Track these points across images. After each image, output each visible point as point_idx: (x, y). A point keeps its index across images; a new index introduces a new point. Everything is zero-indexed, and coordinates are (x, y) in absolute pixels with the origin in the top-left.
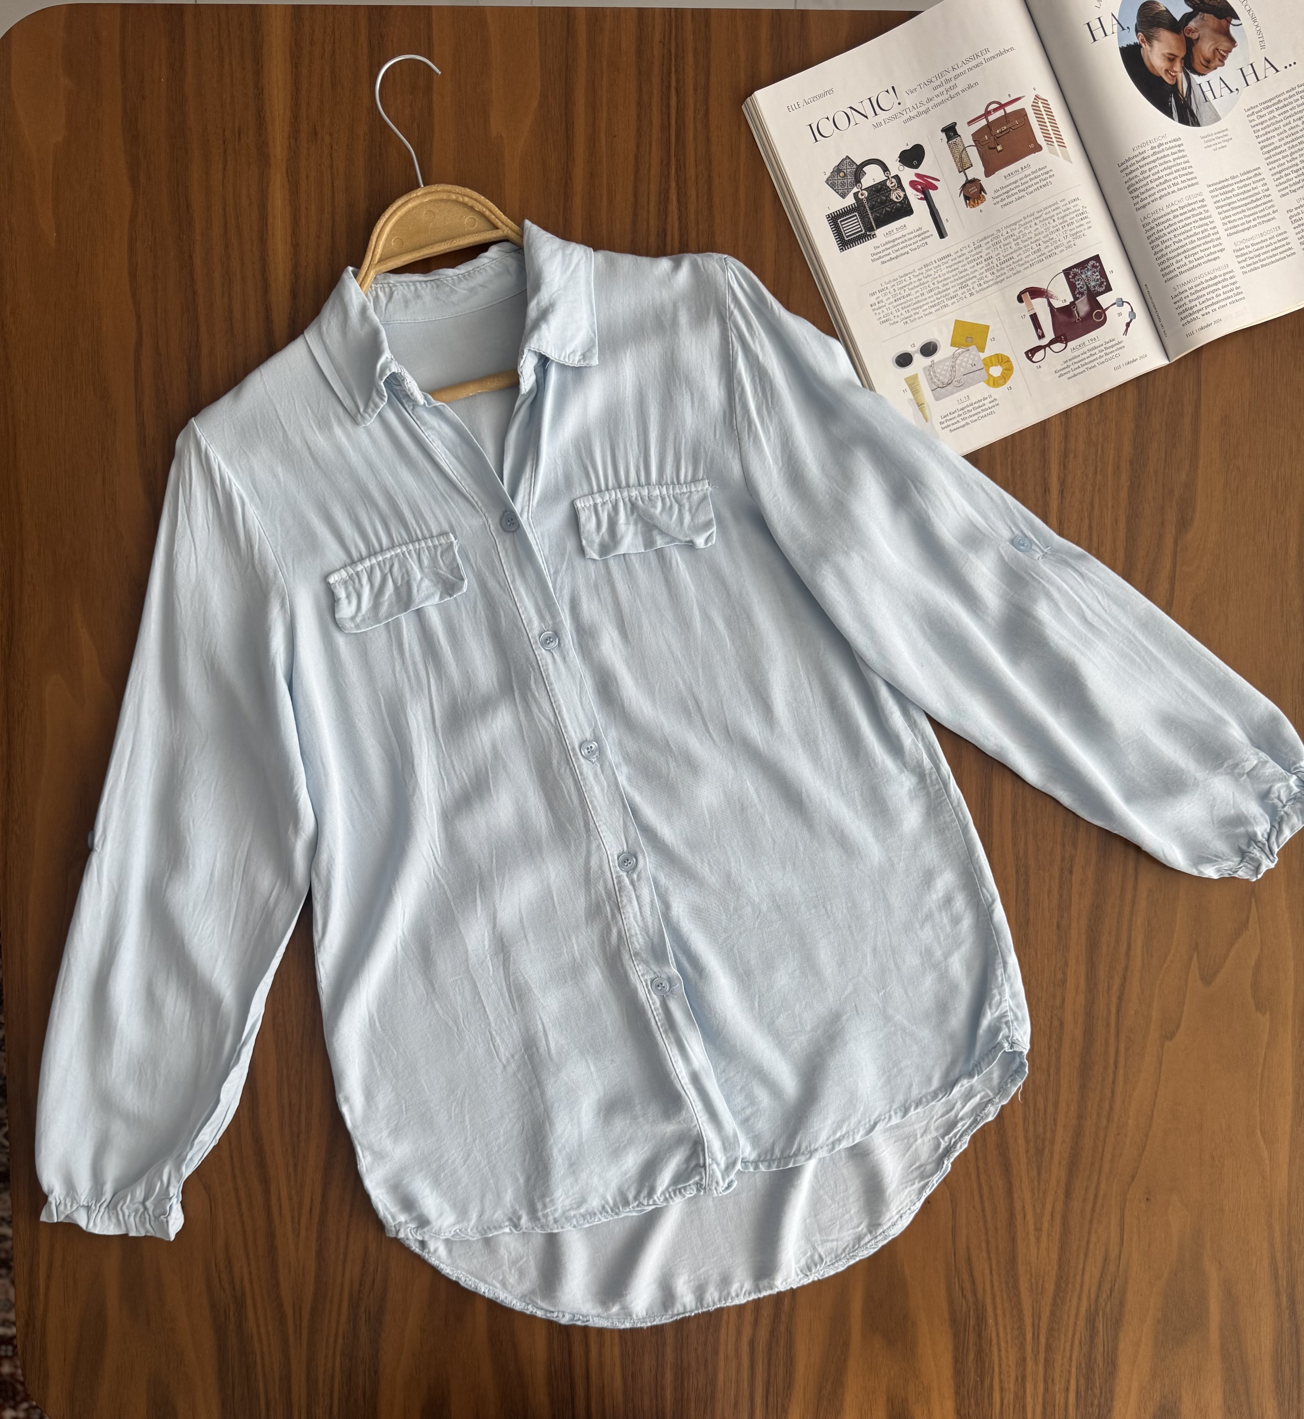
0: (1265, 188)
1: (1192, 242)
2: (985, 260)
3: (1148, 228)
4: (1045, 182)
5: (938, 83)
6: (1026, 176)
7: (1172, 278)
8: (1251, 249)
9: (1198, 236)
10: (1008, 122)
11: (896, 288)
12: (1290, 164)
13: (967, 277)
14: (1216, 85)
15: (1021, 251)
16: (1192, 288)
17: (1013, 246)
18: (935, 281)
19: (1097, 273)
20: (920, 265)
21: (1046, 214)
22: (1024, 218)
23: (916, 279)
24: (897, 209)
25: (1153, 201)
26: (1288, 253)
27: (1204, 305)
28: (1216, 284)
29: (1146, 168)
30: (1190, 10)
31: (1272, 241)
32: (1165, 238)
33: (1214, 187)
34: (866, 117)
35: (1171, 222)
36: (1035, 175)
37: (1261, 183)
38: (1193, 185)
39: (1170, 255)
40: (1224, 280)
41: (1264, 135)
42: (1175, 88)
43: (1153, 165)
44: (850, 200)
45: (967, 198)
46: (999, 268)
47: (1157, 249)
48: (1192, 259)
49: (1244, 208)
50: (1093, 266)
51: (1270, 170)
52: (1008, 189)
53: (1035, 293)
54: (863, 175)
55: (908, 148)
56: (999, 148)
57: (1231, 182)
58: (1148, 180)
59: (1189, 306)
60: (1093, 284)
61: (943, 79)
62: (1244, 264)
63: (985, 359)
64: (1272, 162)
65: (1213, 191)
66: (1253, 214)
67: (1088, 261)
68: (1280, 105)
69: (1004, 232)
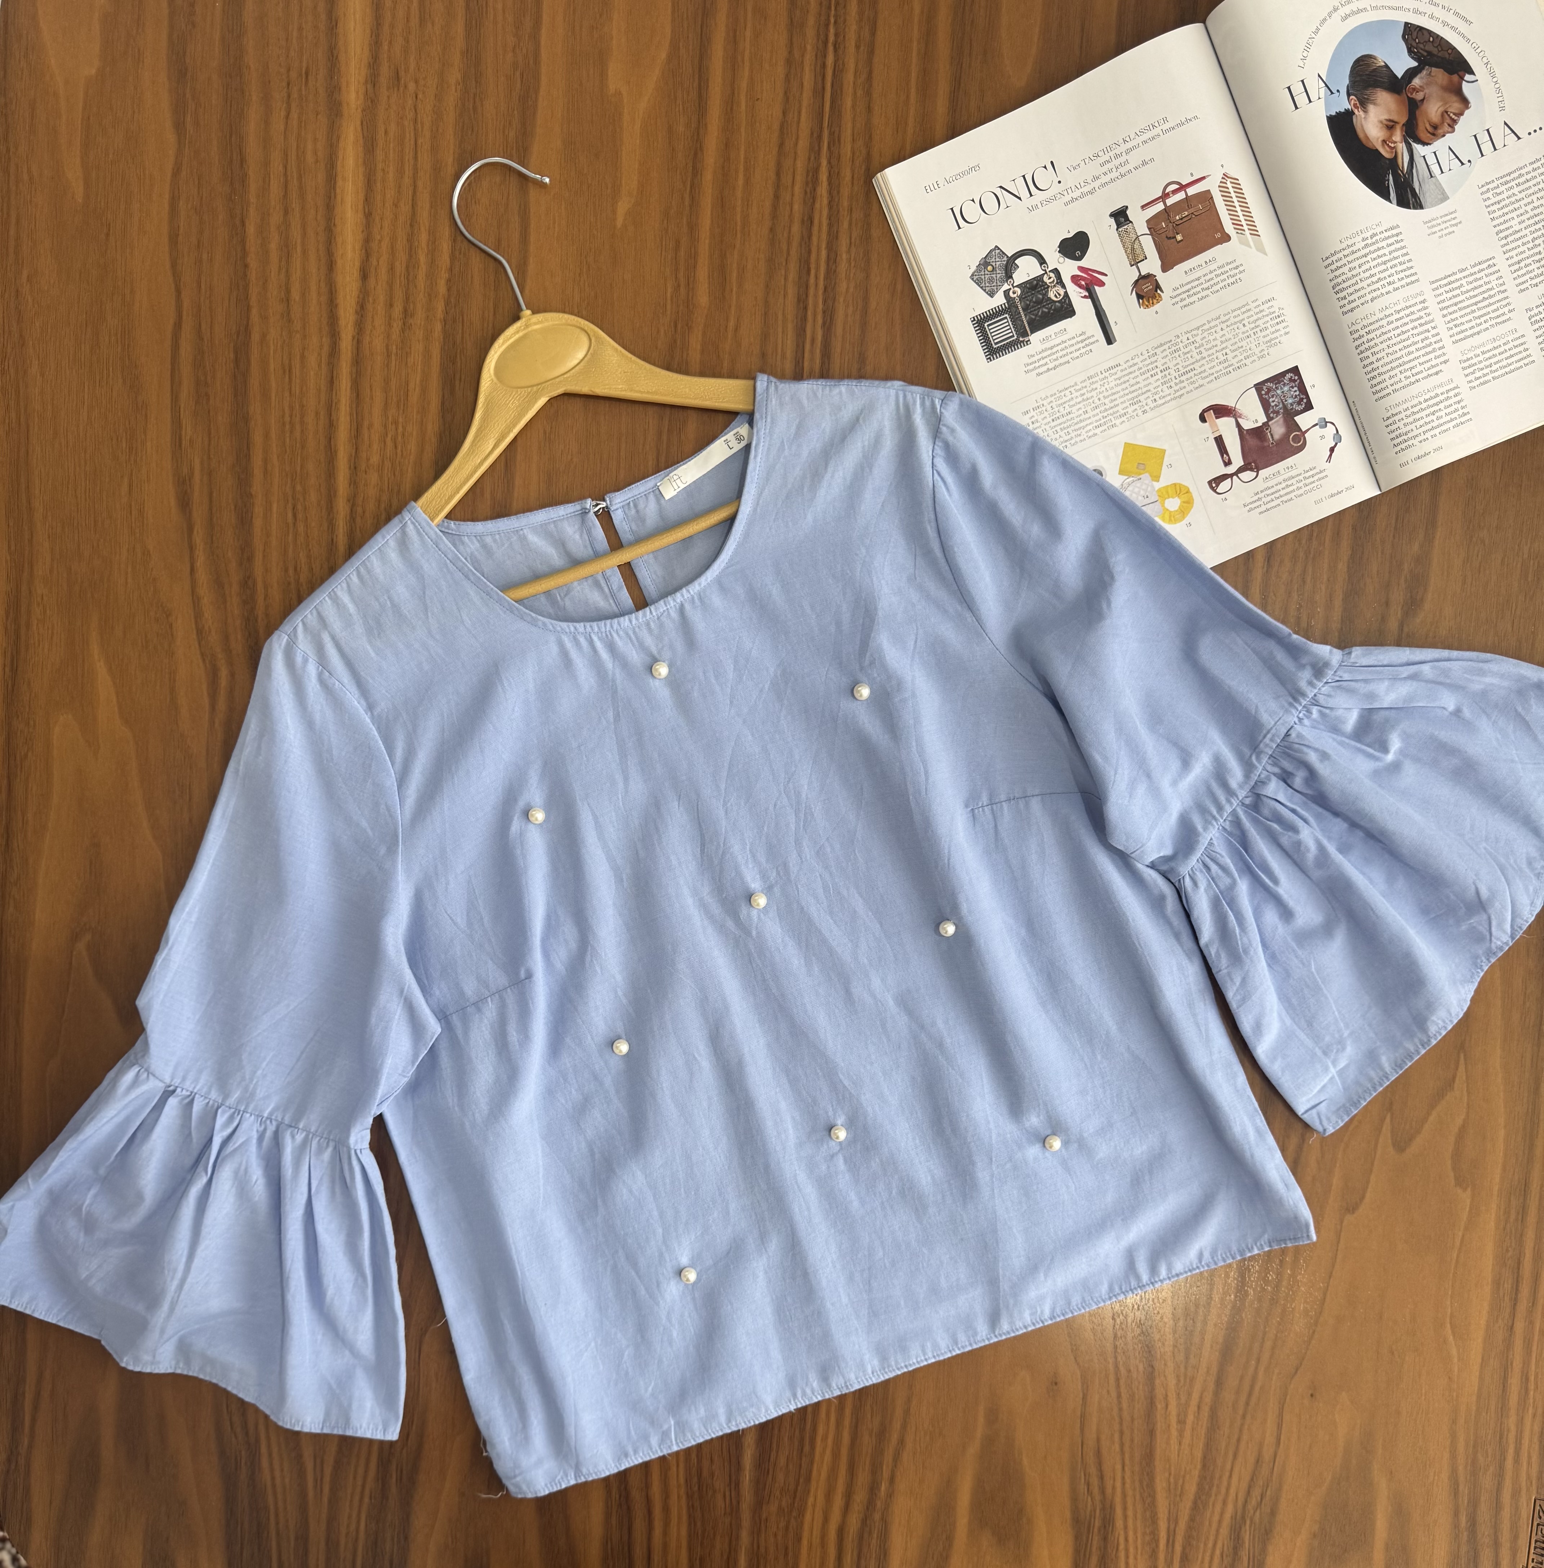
0: (1501, 281)
1: (1409, 353)
2: (1161, 371)
3: (1356, 336)
4: (1233, 279)
5: (1107, 158)
6: (1211, 272)
7: (1384, 397)
8: (1481, 358)
9: (1417, 346)
10: (1190, 206)
11: (1054, 404)
12: (1531, 252)
13: (1140, 392)
14: (1445, 157)
15: (1203, 362)
16: (1406, 409)
17: (1195, 354)
18: (1101, 396)
19: (1296, 389)
20: (1083, 376)
21: (1235, 317)
22: (1209, 322)
23: (1078, 394)
24: (1055, 310)
25: (1362, 304)
26: (1526, 361)
27: (1421, 430)
28: (1437, 404)
29: (1356, 264)
30: (1415, 64)
31: (1507, 347)
32: (1376, 349)
33: (1439, 283)
34: (1020, 198)
35: (1382, 330)
36: (1222, 270)
37: (1496, 275)
38: (1412, 282)
39: (1381, 370)
40: (1446, 398)
41: (1499, 217)
42: (1393, 163)
43: (1364, 259)
44: (999, 300)
45: (1139, 297)
46: (1177, 381)
47: (1366, 362)
48: (1408, 373)
49: (1475, 307)
50: (1291, 380)
51: (1507, 259)
52: (1189, 286)
53: (1221, 411)
54: (1015, 269)
55: (1069, 236)
56: (1179, 237)
57: (1457, 276)
58: (1356, 279)
59: (1404, 430)
60: (1290, 401)
61: (1112, 154)
62: (1471, 377)
63: (1159, 490)
64: (1510, 250)
65: (1437, 289)
66: (1485, 315)
67: (1283, 374)
68: (1521, 180)
69: (1183, 338)
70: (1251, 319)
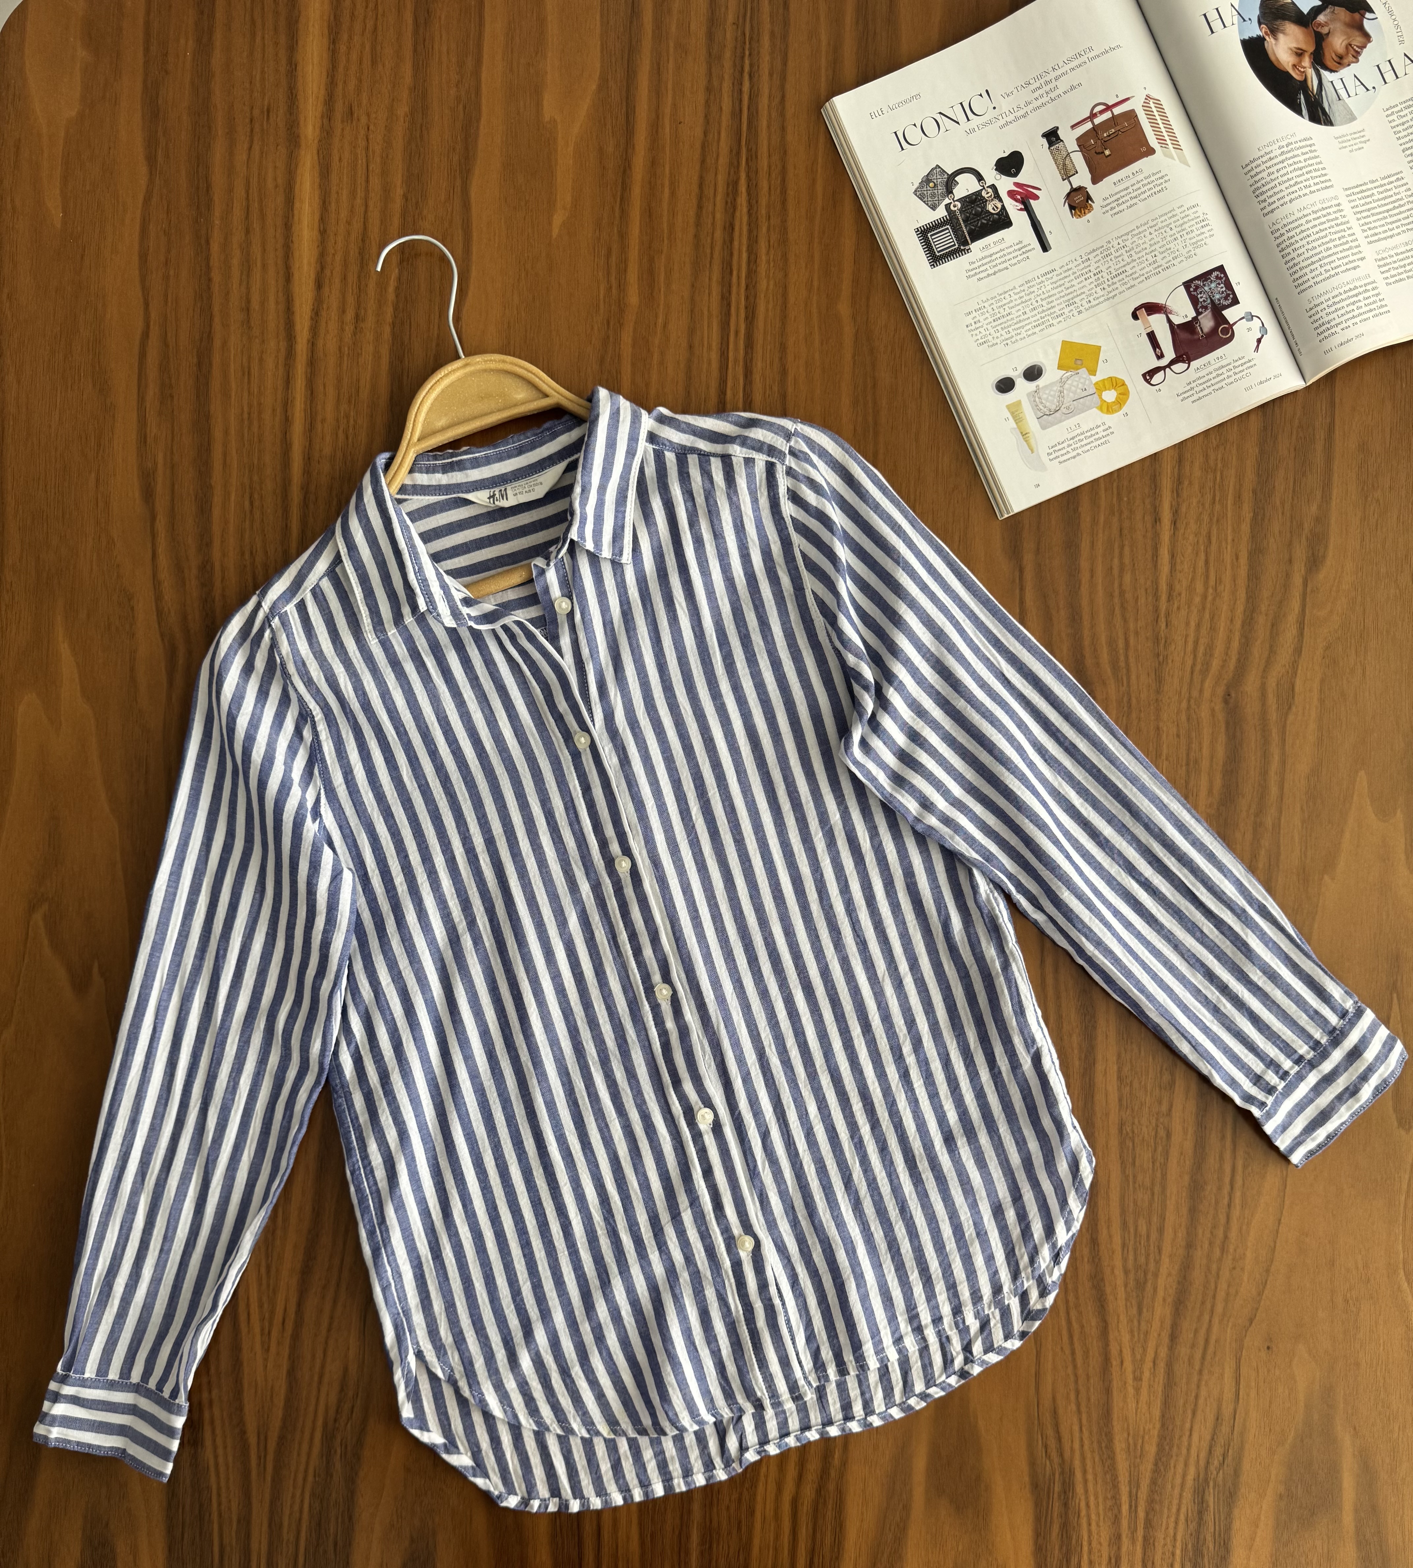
0: (1409, 193)
1: (1327, 249)
2: (1094, 275)
3: (1277, 234)
4: (1160, 188)
5: (1037, 85)
6: (1138, 182)
7: (1306, 289)
8: (1395, 258)
9: (1334, 243)
10: (1116, 125)
11: (994, 307)
13: (1074, 294)
14: (1350, 83)
15: (1135, 264)
16: (1328, 300)
17: (1125, 257)
18: (1038, 299)
19: (1223, 285)
20: (1022, 281)
21: (1162, 221)
22: (1138, 227)
23: (1017, 297)
24: (993, 221)
25: (1282, 205)
27: (1342, 319)
28: (1357, 296)
29: (1274, 169)
32: (1296, 246)
33: (1354, 190)
34: (958, 123)
35: (1302, 228)
36: (1149, 180)
37: (1404, 188)
38: (1327, 188)
39: (1303, 264)
40: (1366, 291)
41: (1405, 136)
43: (1281, 165)
44: (941, 212)
45: (1072, 207)
46: (1110, 283)
47: (1287, 261)
48: (1329, 267)
49: (1386, 214)
50: (1218, 277)
52: (1120, 195)
53: (1152, 308)
54: (955, 185)
55: (1006, 155)
56: (1108, 152)
57: (1370, 185)
58: (1276, 182)
59: (1326, 320)
60: (1217, 297)
61: (1042, 81)
62: (1388, 275)
63: (1096, 383)
65: (1350, 194)
66: (1396, 220)
67: (1211, 272)
69: (1115, 243)
70: (1178, 223)
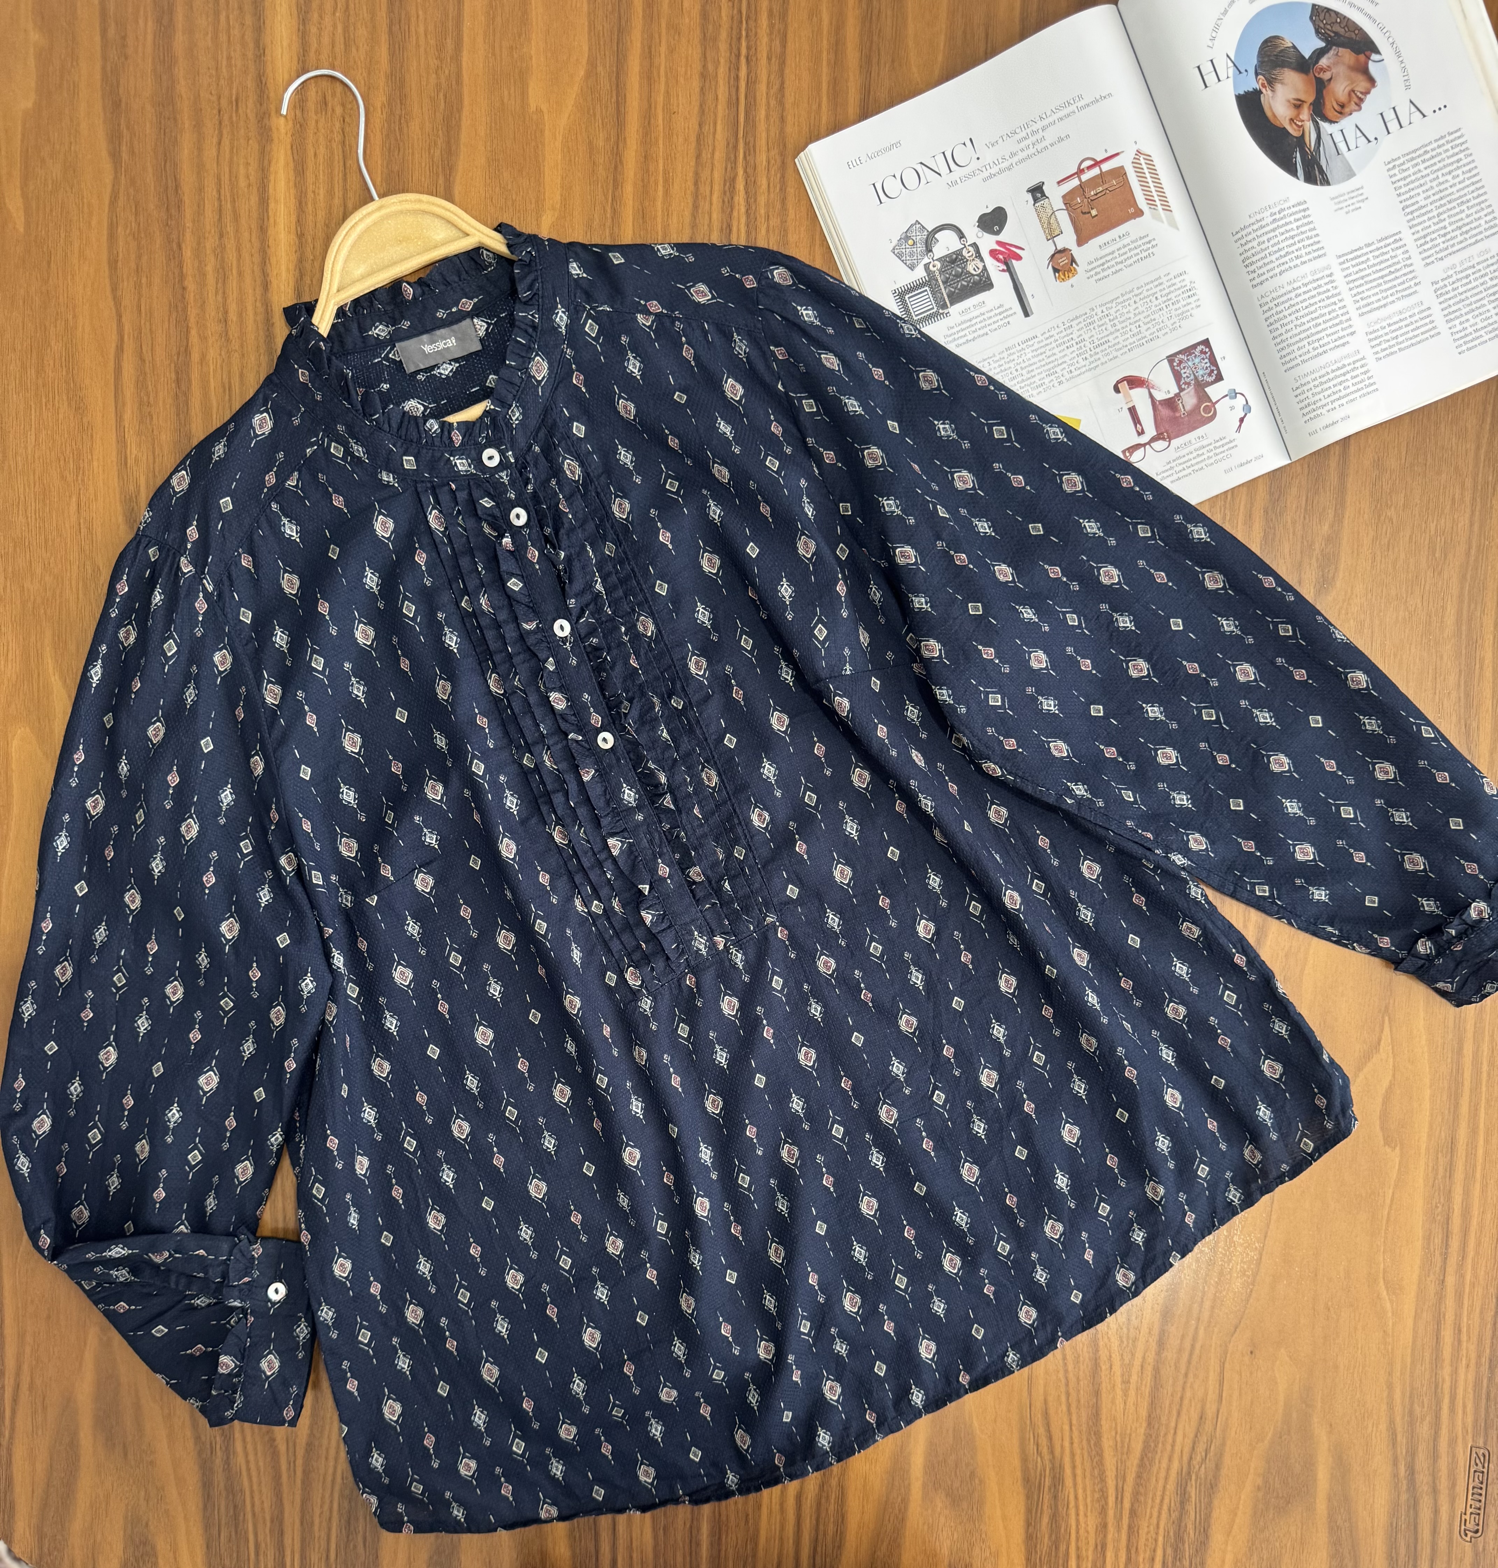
0: (1407, 256)
1: (1317, 325)
2: (1077, 343)
3: (1266, 308)
4: (1147, 253)
5: (1024, 134)
6: (1124, 246)
7: (1294, 367)
8: (1387, 330)
9: (1324, 318)
10: (1103, 182)
12: (1437, 227)
13: (1057, 363)
14: (1351, 134)
15: (1118, 334)
16: (1315, 379)
17: (1109, 327)
18: (1019, 368)
19: (1208, 361)
20: (1001, 349)
21: (1147, 290)
22: (1122, 295)
23: (996, 365)
24: (974, 283)
25: (1271, 277)
26: (1432, 333)
27: (1330, 400)
28: (1344, 375)
29: (1265, 238)
31: (1413, 319)
32: (1285, 321)
33: (1347, 257)
34: (940, 174)
35: (1292, 302)
36: (1135, 244)
37: (1402, 250)
38: (1320, 256)
39: (1291, 341)
40: (1353, 370)
41: (1406, 192)
43: (1272, 234)
44: (920, 273)
45: (1056, 270)
46: (1093, 353)
47: (1277, 334)
48: (1318, 345)
49: (1381, 281)
50: (1202, 352)
51: (1413, 234)
52: (1103, 260)
53: (1134, 382)
54: (935, 243)
55: (989, 210)
56: (1094, 212)
57: (1365, 250)
58: (1267, 252)
59: (1312, 400)
60: (1201, 372)
61: (1028, 131)
62: (1378, 349)
64: (1416, 225)
65: (1343, 263)
66: (1391, 288)
67: (1194, 346)
68: (1427, 156)
69: (1099, 310)
70: (1164, 293)
